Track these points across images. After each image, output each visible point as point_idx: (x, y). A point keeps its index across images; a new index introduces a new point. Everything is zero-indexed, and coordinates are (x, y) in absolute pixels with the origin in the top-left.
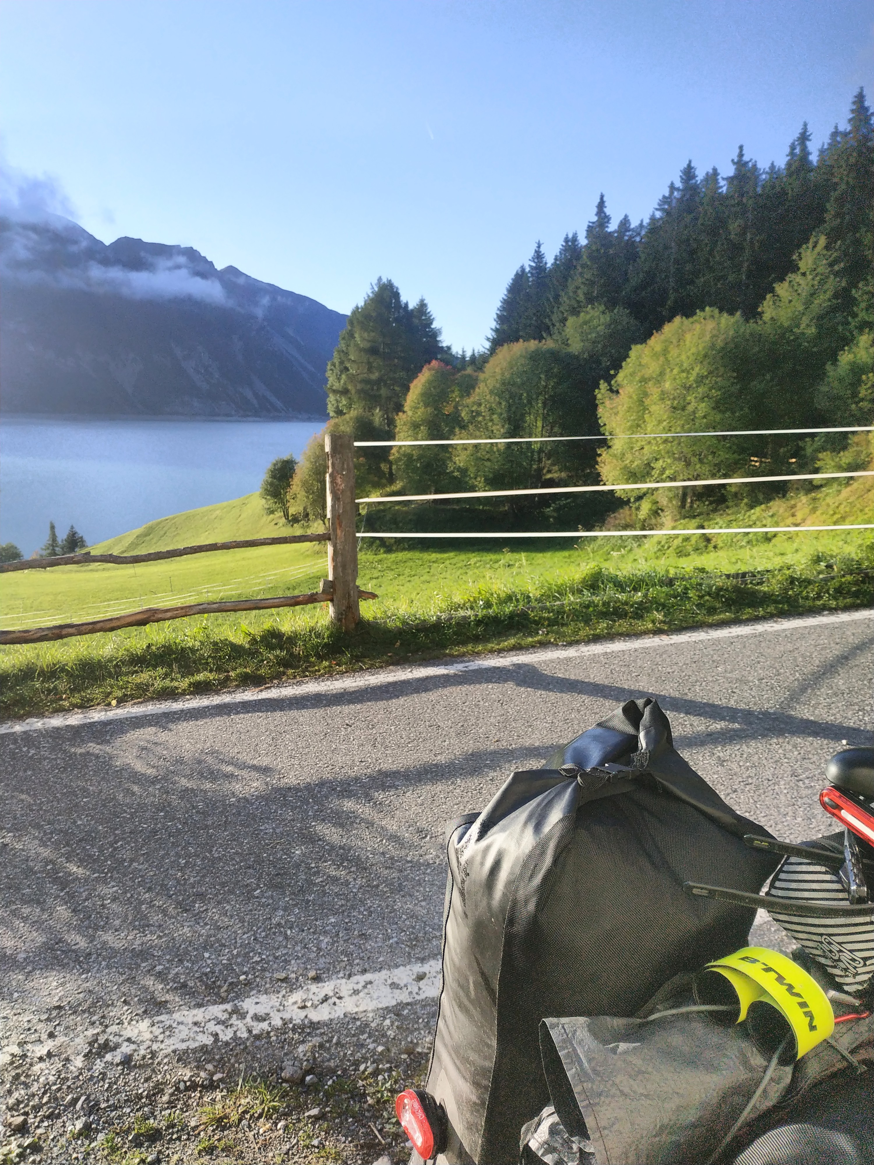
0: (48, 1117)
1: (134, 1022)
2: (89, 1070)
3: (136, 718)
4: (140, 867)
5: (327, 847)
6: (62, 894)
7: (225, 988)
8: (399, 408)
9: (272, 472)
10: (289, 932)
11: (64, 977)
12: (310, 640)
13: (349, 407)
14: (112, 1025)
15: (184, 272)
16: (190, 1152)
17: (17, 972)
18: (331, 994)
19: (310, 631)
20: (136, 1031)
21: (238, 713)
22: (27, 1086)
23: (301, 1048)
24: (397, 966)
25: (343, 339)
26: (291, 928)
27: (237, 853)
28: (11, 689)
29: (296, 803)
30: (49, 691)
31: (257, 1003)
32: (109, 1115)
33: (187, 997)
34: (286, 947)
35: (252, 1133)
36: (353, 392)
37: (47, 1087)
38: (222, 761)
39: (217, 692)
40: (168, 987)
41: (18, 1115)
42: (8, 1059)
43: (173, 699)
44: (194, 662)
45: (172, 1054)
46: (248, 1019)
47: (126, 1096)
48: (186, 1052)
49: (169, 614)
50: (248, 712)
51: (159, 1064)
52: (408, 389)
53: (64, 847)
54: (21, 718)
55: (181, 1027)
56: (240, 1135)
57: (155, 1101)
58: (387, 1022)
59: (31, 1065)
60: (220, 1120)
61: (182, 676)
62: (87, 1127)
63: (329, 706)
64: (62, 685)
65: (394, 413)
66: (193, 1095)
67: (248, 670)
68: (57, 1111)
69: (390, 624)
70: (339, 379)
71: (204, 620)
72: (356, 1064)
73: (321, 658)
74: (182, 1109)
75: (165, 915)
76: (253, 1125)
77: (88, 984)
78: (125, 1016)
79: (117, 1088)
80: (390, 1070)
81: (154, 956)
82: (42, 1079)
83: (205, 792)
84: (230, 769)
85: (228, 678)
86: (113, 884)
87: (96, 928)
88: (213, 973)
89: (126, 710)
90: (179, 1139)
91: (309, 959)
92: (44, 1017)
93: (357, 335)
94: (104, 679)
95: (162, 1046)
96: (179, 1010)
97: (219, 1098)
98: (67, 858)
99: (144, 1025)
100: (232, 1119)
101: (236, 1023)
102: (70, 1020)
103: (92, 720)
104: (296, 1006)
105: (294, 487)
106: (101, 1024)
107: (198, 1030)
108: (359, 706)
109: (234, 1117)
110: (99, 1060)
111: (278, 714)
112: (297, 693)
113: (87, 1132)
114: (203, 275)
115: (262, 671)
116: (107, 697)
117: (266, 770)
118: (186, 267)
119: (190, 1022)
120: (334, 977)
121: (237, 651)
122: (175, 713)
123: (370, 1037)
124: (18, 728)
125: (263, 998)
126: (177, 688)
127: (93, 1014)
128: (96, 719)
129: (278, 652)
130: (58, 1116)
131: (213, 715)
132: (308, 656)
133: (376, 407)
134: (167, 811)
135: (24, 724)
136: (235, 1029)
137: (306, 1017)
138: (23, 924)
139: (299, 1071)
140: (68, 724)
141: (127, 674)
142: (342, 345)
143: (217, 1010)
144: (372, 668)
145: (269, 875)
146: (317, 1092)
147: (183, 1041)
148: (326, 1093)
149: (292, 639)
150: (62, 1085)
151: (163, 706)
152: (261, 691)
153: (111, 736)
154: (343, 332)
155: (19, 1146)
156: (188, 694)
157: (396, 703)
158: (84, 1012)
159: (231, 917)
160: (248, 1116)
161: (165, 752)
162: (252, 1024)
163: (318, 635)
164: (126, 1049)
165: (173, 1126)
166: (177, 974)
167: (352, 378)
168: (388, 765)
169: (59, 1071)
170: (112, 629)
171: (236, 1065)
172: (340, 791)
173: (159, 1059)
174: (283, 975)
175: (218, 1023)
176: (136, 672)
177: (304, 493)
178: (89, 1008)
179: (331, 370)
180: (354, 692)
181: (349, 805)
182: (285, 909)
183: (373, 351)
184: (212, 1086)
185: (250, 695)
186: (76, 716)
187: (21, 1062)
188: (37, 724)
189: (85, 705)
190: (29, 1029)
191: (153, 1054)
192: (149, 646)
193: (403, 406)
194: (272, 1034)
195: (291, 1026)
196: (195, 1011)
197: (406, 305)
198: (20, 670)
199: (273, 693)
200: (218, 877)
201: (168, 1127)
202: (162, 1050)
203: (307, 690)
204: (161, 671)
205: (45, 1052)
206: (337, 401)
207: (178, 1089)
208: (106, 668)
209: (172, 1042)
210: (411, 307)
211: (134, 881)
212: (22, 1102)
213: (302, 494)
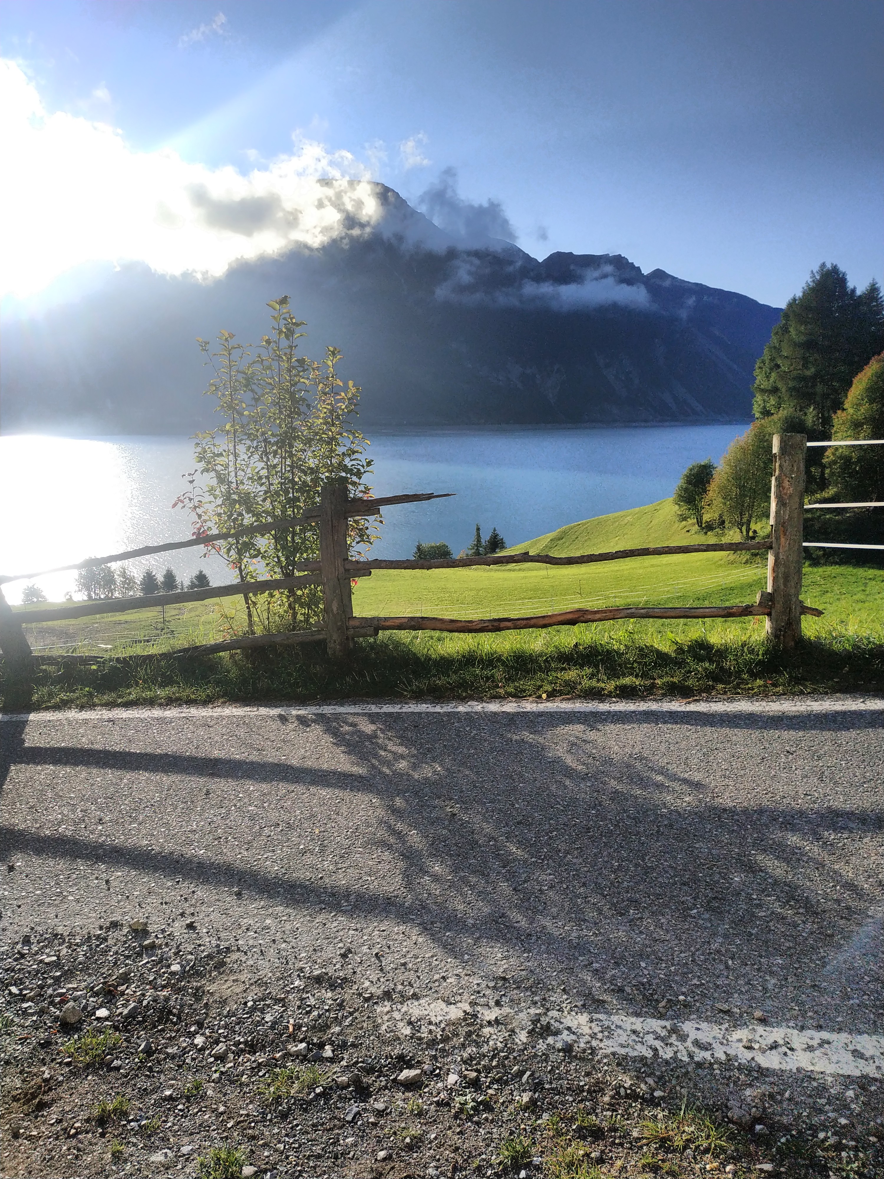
0: (498, 1081)
1: (573, 1013)
2: (533, 1047)
3: (565, 713)
4: (575, 860)
5: (770, 881)
6: (503, 871)
7: (663, 1004)
8: (838, 405)
9: (687, 476)
10: (730, 962)
11: (508, 951)
12: (742, 655)
13: (778, 407)
14: (553, 1010)
15: (610, 280)
16: (633, 1163)
17: (466, 935)
18: (781, 1042)
19: (742, 645)
20: (576, 1022)
21: (665, 722)
22: (478, 1045)
23: (748, 1092)
24: (860, 1033)
25: (777, 333)
26: (732, 958)
27: (670, 866)
28: (455, 672)
29: (733, 826)
30: (488, 678)
31: (698, 1029)
32: (552, 1098)
33: (625, 1002)
34: (727, 977)
35: (698, 1166)
36: (783, 390)
37: (496, 1052)
38: (652, 769)
39: (643, 699)
40: (606, 987)
41: (471, 1070)
42: (461, 1014)
43: (599, 700)
44: (620, 665)
45: (612, 1057)
46: (689, 1043)
47: (568, 1083)
48: (625, 1057)
49: (598, 616)
50: (676, 723)
51: (599, 1062)
52: (850, 384)
53: (504, 827)
54: (463, 700)
55: (619, 1031)
56: (685, 1164)
57: (596, 1097)
58: (850, 1093)
59: (482, 1026)
60: (663, 1140)
61: (608, 678)
62: (533, 1102)
63: (765, 728)
64: (499, 674)
65: (831, 412)
66: (634, 1105)
67: (675, 680)
68: (505, 1078)
69: (837, 647)
70: (768, 377)
71: (631, 624)
72: (814, 1129)
73: (754, 676)
74: (623, 1116)
75: (600, 914)
76: (698, 1158)
77: (529, 964)
78: (565, 1005)
79: (559, 1073)
80: (856, 1149)
81: (591, 953)
82: (491, 1043)
83: (636, 797)
84: (660, 778)
85: (653, 686)
86: (549, 871)
87: (536, 911)
88: (650, 985)
89: (556, 704)
90: (621, 1145)
91: (754, 998)
92: (492, 984)
93: (791, 329)
94: (535, 673)
95: (602, 1045)
96: (617, 1013)
97: (660, 1116)
98: (507, 838)
99: (583, 1018)
100: (676, 1144)
101: (676, 1043)
102: (515, 994)
103: (525, 710)
104: (741, 1045)
105: (711, 494)
106: (543, 1005)
107: (637, 1039)
108: (801, 734)
109: (679, 1142)
110: (541, 1041)
111: (708, 729)
112: (729, 710)
113: (533, 1107)
114: (629, 282)
115: (690, 683)
116: (538, 689)
117: (697, 786)
118: (612, 275)
119: (629, 1029)
120: (784, 1024)
121: (662, 659)
122: (602, 713)
123: (829, 1103)
124: (461, 709)
125: (704, 1025)
126: (603, 689)
127: (534, 993)
128: (528, 710)
129: (707, 665)
130: (506, 1083)
131: (639, 722)
132: (739, 672)
133: (809, 406)
134: (598, 810)
135: (466, 706)
136: (675, 1049)
137: (753, 1059)
138: (470, 892)
139: (748, 1117)
140: (503, 710)
141: (556, 670)
142: (774, 340)
143: (656, 1025)
144: (815, 694)
145: (706, 897)
146: (769, 1147)
147: (622, 1046)
148: (779, 1149)
149: (722, 653)
150: (509, 1054)
151: (590, 705)
152: (689, 703)
153: (543, 727)
154: (775, 328)
155: (473, 1100)
156: (615, 697)
157: (847, 737)
158: (527, 989)
159: (667, 931)
160: (692, 1146)
161: (594, 751)
162: (693, 1049)
163: (752, 651)
164: (567, 1037)
165: (616, 1130)
166: (613, 976)
167: (783, 377)
168: (838, 803)
169: (506, 1040)
170: (545, 626)
171: (678, 1088)
172: (782, 823)
173: (599, 1057)
174: (726, 1007)
175: (656, 1039)
176: (563, 669)
177: (720, 499)
178: (531, 987)
179: (760, 368)
180: (795, 717)
181: (793, 839)
182: (725, 936)
183: (809, 345)
184: (652, 1102)
185: (676, 706)
186: (511, 704)
187: (472, 1020)
188: (478, 707)
189: (519, 695)
190: (479, 992)
191: (593, 1051)
192: (576, 645)
193: (843, 403)
194: (715, 1066)
195: (736, 1064)
196: (634, 1019)
197: (854, 291)
198: (464, 656)
199: (702, 707)
200: (652, 887)
201: (611, 1130)
202: (601, 1048)
203: (740, 708)
204: (588, 670)
205: (493, 1018)
206: (764, 401)
207: (618, 1093)
208: (537, 662)
209: (611, 1044)
210: (858, 293)
211: (568, 873)
212: (475, 1059)
213: (718, 501)
